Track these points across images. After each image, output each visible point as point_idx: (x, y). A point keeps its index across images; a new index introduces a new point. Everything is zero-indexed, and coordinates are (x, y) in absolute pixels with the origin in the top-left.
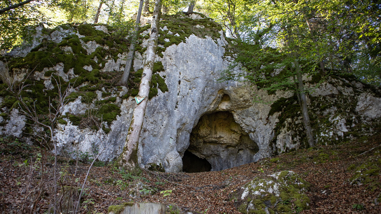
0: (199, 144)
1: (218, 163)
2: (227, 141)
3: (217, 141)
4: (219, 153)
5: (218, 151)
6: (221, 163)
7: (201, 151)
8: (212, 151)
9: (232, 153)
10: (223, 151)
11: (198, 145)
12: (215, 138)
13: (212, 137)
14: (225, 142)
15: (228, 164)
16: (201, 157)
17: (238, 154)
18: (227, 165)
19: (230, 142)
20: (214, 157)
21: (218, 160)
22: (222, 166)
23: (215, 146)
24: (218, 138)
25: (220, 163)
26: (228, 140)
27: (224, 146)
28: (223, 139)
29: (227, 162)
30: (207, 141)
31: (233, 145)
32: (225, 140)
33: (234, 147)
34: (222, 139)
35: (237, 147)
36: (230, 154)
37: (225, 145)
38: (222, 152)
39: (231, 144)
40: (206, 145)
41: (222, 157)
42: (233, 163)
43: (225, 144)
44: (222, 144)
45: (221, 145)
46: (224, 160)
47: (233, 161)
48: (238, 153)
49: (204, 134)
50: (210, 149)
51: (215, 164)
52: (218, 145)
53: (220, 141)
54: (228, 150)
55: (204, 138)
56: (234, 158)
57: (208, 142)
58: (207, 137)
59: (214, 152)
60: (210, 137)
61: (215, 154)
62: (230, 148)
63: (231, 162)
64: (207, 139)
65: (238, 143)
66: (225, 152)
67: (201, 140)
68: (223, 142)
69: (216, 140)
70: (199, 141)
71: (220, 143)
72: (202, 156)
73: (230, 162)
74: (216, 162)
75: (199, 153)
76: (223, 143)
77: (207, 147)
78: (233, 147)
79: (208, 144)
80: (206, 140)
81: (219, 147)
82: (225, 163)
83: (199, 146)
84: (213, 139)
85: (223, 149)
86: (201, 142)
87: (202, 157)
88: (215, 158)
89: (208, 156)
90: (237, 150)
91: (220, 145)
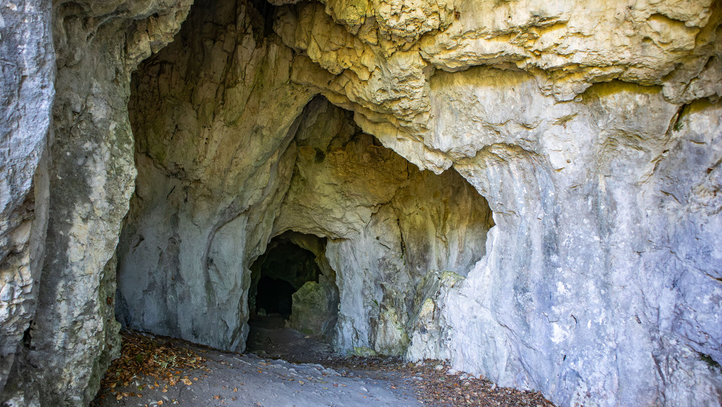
0: (402, 86)
1: (527, 198)
2: (590, 44)
3: (520, 52)
4: (537, 136)
5: (525, 126)
6: (549, 202)
7: (425, 129)
8: (489, 126)
9: (625, 134)
10: (563, 121)
11: (394, 95)
12: (499, 34)
13: (478, 33)
14: (577, 59)
15: (596, 204)
16: (430, 167)
17: (675, 134)
18: (587, 216)
19: (615, 49)
20: (501, 161)
21: (530, 177)
22: (556, 217)
23: (510, 93)
24: (525, 29)
25: (541, 197)
26: (600, 36)
27: (568, 87)
28: (562, 31)
29: (593, 192)
30: (451, 60)
31: (641, 73)
32: (575, 44)
33: (653, 86)
34: (550, 37)
35: (669, 90)
36: (611, 142)
37: (578, 77)
38: (557, 129)
39: (626, 66)
40: (447, 90)
41: (556, 161)
42: (634, 204)
43: (580, 68)
44: (550, 73)
45: (547, 85)
46: (568, 184)
47: (636, 185)
48: (676, 127)
49: (419, 14)
50: (475, 112)
51: (514, 203)
52: (528, 82)
53: (539, 54)
54: (602, 113)
55: (428, 47)
56: (639, 162)
57: (459, 71)
58: (442, 38)
59: (502, 129)
60: (462, 35)
61: (510, 146)
62: (614, 100)
63: (621, 196)
64: (444, 48)
65: (690, 55)
66: (576, 125)
67: (409, 62)
68: (559, 62)
69: (510, 47)
70: (395, 70)
71: (538, 68)
72: (430, 156)
73: (609, 193)
74: (519, 189)
75: (415, 140)
76: (560, 69)
77: (456, 105)
78: (636, 85)
79: (460, 84)
80: (440, 59)
81: (537, 96)
82: (579, 202)
83: (405, 103)
84: (491, 47)
85: (565, 110)
86: (412, 76)
87: (436, 163)
88: (513, 167)
89: (466, 157)
90: (673, 109)
91: (541, 80)
